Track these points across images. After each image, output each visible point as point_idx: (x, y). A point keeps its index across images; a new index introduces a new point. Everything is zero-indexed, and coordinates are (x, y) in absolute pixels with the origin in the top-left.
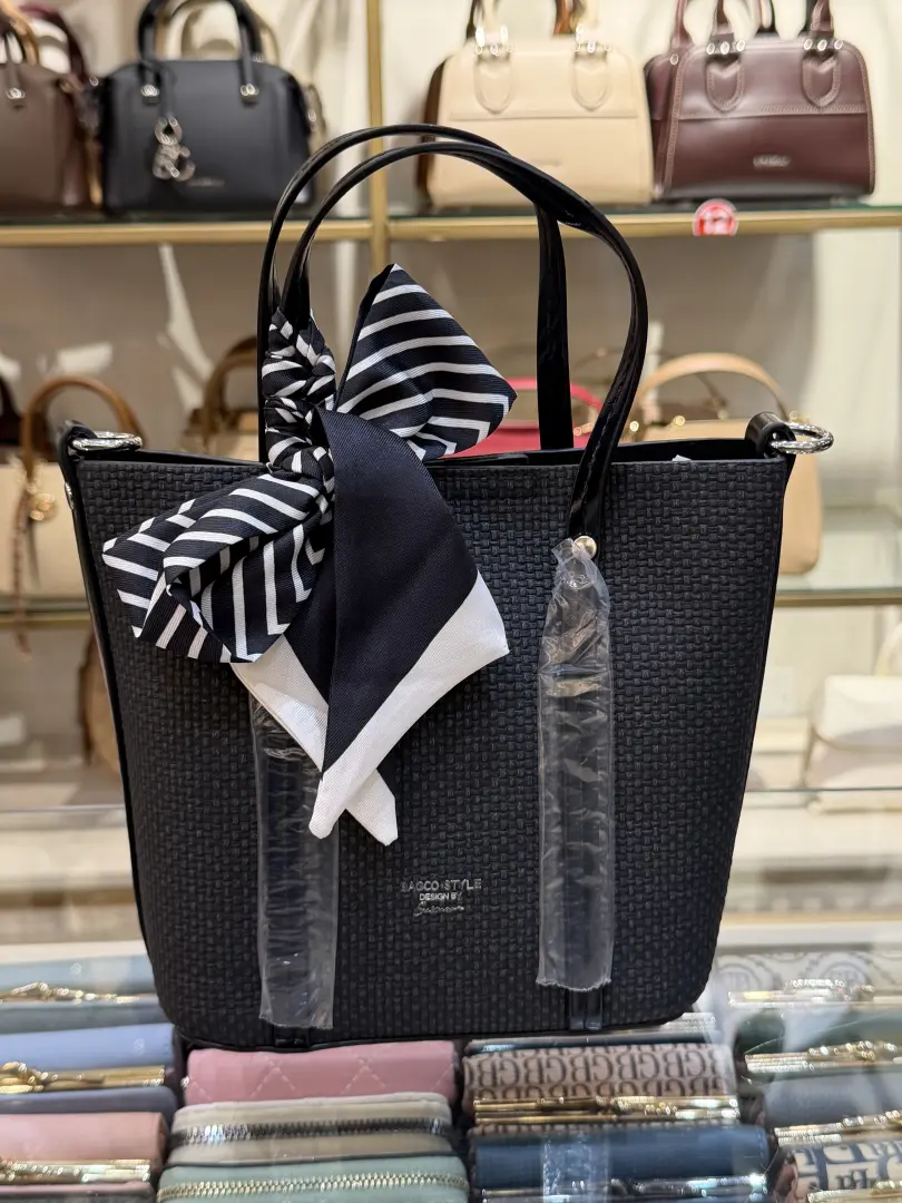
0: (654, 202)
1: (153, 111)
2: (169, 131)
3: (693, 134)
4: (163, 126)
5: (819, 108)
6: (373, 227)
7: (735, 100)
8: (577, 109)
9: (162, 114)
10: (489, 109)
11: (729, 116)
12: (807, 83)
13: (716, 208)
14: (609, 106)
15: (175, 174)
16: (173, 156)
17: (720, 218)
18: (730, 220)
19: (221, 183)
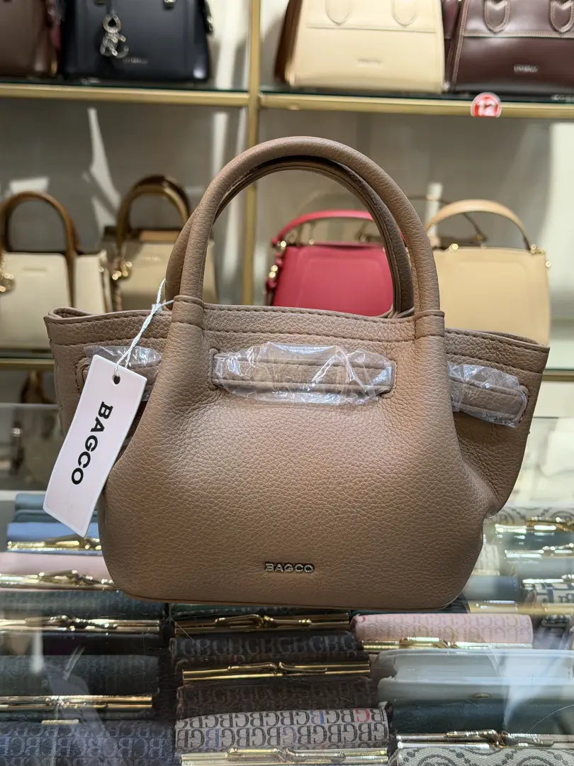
0: (444, 92)
1: (103, 9)
2: (112, 24)
3: (473, 46)
4: (109, 19)
5: (561, 33)
6: (249, 99)
7: (503, 25)
8: (394, 24)
9: (108, 12)
10: (335, 22)
11: (500, 35)
12: (553, 15)
13: (487, 98)
14: (416, 24)
15: (115, 54)
16: (115, 40)
17: (490, 105)
18: (496, 107)
19: (145, 62)
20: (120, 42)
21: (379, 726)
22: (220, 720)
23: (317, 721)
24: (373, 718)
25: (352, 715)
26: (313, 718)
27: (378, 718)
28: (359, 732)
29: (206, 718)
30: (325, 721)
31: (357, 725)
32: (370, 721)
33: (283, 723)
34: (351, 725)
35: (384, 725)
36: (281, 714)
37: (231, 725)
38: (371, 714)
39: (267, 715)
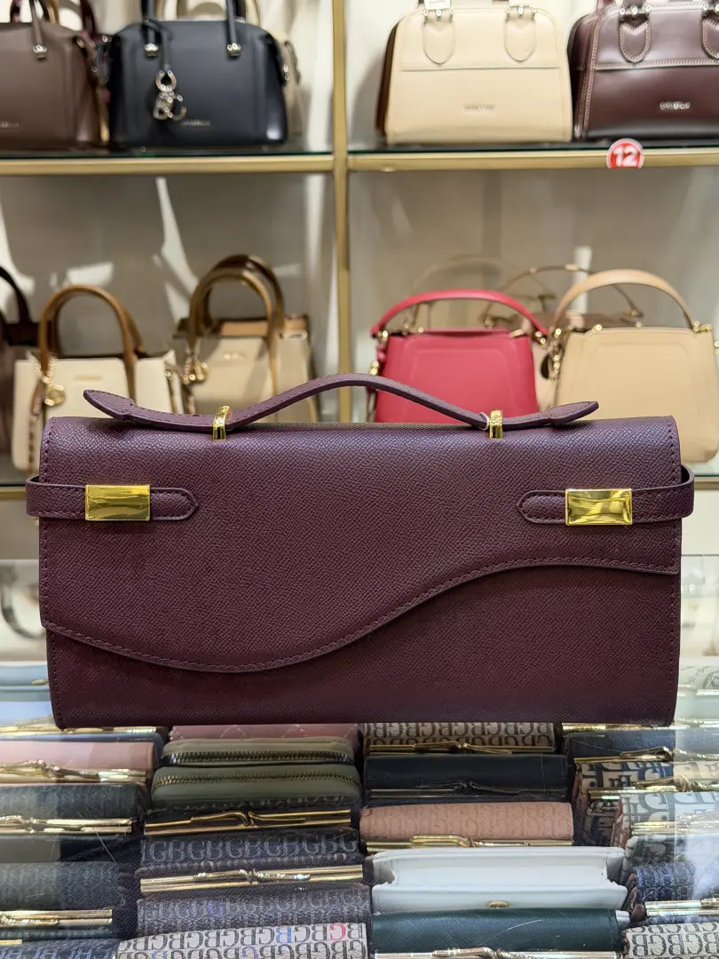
0: (574, 139)
1: (155, 63)
2: (166, 81)
3: (607, 82)
4: (162, 75)
6: (335, 160)
7: (644, 54)
8: (508, 62)
9: (161, 67)
10: (434, 62)
11: (638, 66)
12: (706, 39)
13: (625, 145)
14: (534, 60)
15: (171, 116)
16: (170, 101)
17: (630, 154)
18: (639, 154)
19: (208, 124)
20: (175, 101)
21: (356, 945)
22: (169, 940)
23: (284, 939)
24: (349, 936)
25: (325, 931)
26: (279, 937)
27: (355, 934)
28: (332, 952)
29: (154, 938)
30: (293, 940)
31: (329, 943)
32: (346, 938)
33: (242, 943)
34: (323, 943)
35: (362, 943)
36: (242, 932)
37: (182, 947)
38: (347, 930)
39: (225, 934)
